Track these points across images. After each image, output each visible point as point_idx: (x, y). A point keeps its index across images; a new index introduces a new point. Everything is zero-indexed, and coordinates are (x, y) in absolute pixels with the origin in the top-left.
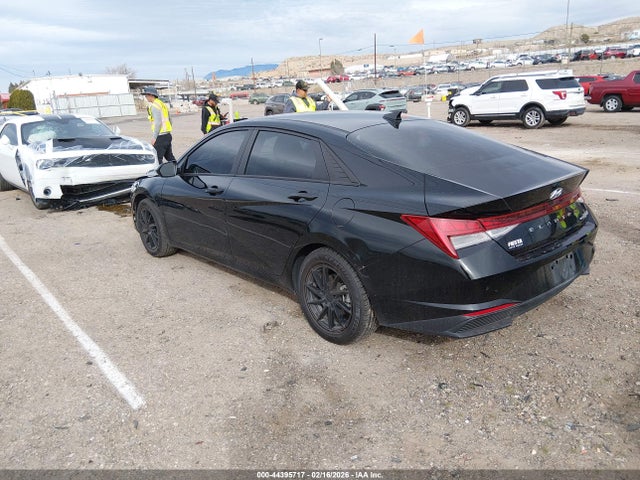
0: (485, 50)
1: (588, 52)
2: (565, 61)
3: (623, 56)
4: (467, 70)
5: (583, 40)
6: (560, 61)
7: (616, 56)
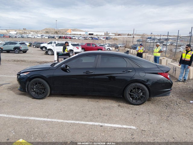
0: (28, 32)
1: (62, 36)
2: (57, 38)
3: (71, 38)
4: (28, 38)
5: (56, 33)
6: (56, 38)
7: (69, 38)
